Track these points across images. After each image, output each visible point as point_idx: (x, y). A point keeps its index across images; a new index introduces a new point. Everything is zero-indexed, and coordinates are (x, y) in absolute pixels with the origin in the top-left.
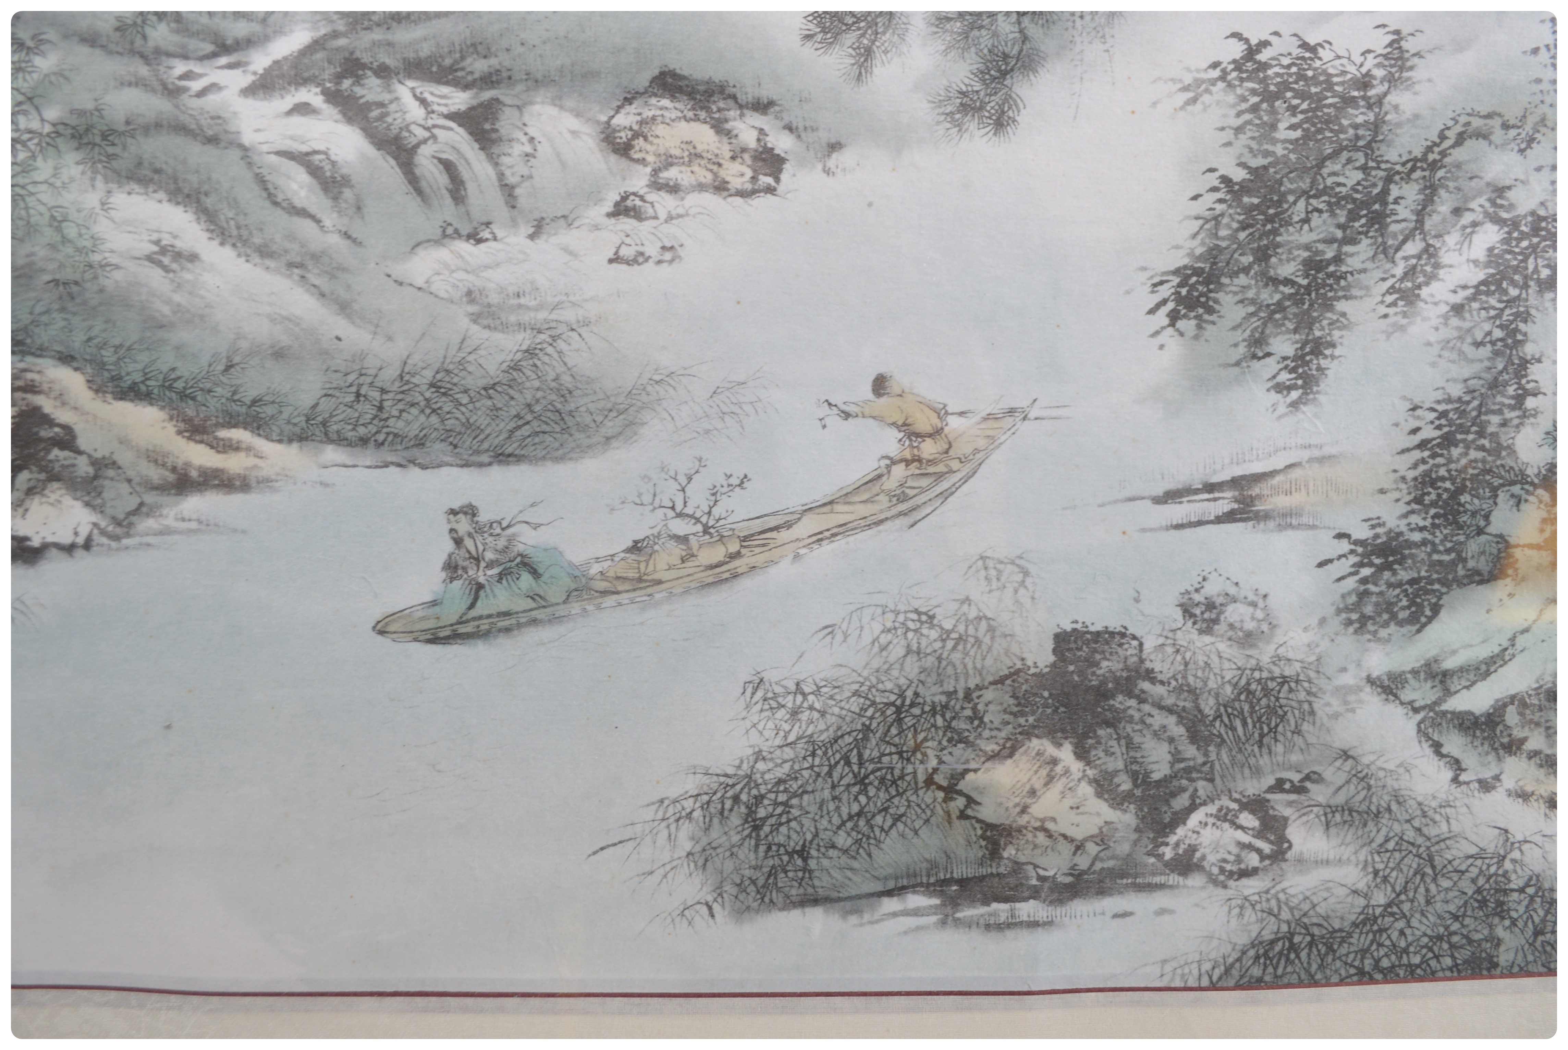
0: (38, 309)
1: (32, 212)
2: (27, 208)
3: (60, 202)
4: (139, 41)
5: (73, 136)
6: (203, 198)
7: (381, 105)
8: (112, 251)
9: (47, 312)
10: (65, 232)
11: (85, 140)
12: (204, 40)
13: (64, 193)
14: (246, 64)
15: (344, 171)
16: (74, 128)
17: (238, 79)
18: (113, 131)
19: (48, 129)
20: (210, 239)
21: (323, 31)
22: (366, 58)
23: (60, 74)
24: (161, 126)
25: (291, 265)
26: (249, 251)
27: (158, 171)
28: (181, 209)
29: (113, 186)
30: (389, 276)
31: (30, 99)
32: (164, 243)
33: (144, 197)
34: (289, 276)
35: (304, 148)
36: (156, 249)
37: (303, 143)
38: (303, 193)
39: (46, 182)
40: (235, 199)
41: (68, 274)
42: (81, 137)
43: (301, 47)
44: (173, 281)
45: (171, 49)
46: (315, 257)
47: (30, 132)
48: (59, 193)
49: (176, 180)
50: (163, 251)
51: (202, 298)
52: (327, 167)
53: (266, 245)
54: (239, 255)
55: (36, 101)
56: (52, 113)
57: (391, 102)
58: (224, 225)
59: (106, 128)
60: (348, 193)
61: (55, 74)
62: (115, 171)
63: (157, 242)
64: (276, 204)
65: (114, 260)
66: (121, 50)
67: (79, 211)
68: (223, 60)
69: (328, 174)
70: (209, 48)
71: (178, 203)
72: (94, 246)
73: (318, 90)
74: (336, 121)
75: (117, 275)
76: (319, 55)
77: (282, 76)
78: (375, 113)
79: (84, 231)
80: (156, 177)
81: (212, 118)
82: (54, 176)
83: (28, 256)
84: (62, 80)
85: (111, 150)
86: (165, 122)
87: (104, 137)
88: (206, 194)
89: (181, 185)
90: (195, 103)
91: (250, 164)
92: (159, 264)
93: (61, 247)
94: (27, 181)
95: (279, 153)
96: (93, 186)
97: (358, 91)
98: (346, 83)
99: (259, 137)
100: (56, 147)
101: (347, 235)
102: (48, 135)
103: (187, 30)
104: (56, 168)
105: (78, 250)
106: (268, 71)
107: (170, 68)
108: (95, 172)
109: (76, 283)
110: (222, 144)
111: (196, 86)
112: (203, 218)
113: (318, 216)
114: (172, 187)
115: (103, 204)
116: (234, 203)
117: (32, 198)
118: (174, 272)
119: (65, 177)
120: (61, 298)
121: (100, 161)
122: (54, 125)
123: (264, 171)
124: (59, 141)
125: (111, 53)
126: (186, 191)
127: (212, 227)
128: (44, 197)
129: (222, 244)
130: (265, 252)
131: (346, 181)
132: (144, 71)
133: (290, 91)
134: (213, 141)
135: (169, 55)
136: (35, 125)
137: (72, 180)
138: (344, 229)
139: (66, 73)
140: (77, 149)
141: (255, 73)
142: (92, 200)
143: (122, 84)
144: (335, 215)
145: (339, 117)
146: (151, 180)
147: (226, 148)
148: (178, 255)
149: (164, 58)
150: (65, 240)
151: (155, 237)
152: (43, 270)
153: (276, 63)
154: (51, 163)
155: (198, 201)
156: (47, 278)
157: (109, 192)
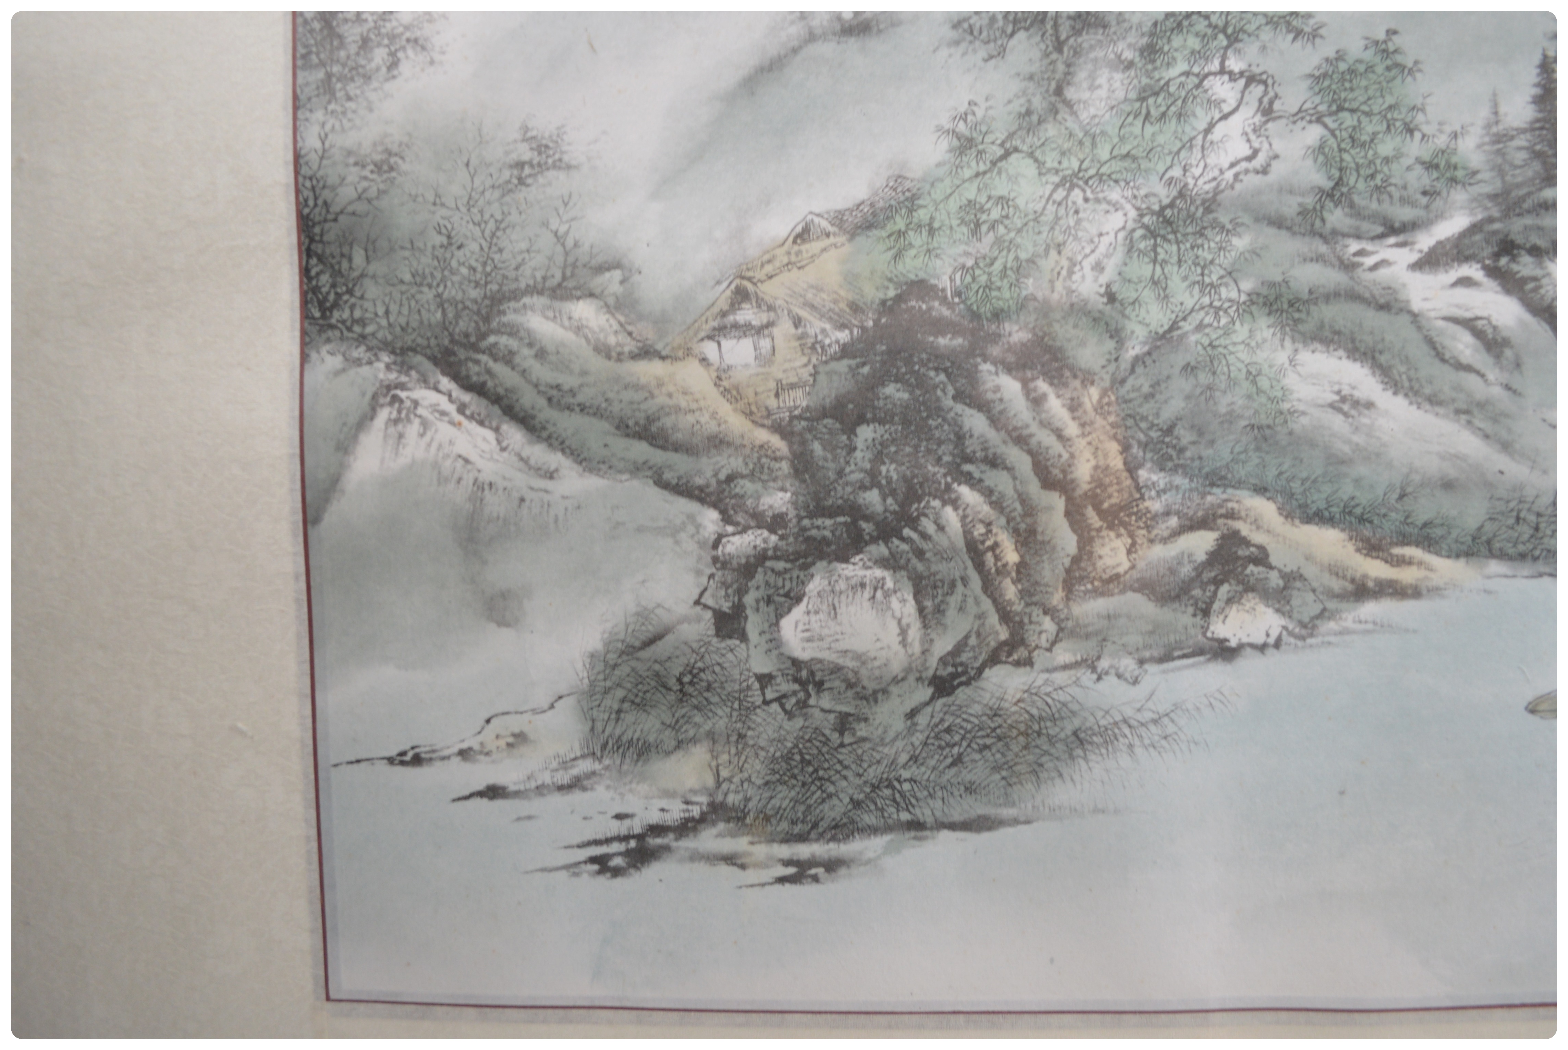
0: (1237, 449)
1: (1232, 368)
2: (1228, 366)
3: (1254, 359)
4: (1318, 223)
5: (1265, 304)
6: (1377, 355)
7: (1535, 279)
8: (1299, 400)
9: (1245, 451)
10: (1259, 384)
11: (1275, 307)
12: (1374, 223)
13: (1258, 352)
14: (1413, 243)
15: (1505, 333)
16: (1265, 297)
17: (1403, 257)
18: (1298, 300)
19: (1243, 298)
20: (1384, 390)
21: (1480, 217)
22: (1519, 240)
23: (1254, 252)
24: (1339, 295)
25: (1458, 412)
26: (1420, 400)
27: (1338, 333)
28: (1358, 365)
29: (1300, 346)
30: (1544, 420)
31: (1230, 273)
32: (1343, 393)
33: (1326, 355)
34: (1458, 421)
35: (1468, 315)
36: (1337, 398)
37: (1467, 310)
38: (1468, 352)
39: (1243, 342)
40: (1407, 357)
41: (1264, 420)
42: (1271, 304)
43: (1461, 229)
44: (1351, 425)
45: (1346, 230)
46: (1482, 405)
47: (1230, 300)
48: (1254, 352)
49: (1353, 341)
50: (1343, 400)
51: (1379, 438)
52: (1490, 331)
53: (1435, 395)
54: (1411, 403)
55: (1234, 275)
56: (1247, 285)
57: (1544, 276)
58: (1397, 378)
59: (1291, 297)
60: (1508, 353)
61: (1248, 251)
62: (1300, 333)
63: (1339, 392)
64: (1444, 360)
65: (1301, 407)
66: (1303, 231)
67: (1271, 367)
68: (1392, 240)
69: (1490, 336)
70: (1380, 230)
71: (1355, 360)
72: (1284, 395)
73: (1479, 266)
74: (1497, 292)
75: (1304, 420)
76: (1478, 237)
77: (1446, 254)
78: (1530, 286)
79: (1274, 383)
80: (1336, 338)
81: (1384, 289)
82: (1250, 337)
83: (1229, 405)
84: (1254, 257)
85: (1296, 315)
86: (1343, 292)
87: (1291, 304)
88: (1381, 353)
89: (1358, 344)
90: (1369, 276)
91: (1419, 328)
92: (1340, 410)
93: (1255, 397)
94: (1228, 342)
95: (1446, 319)
96: (1282, 346)
97: (1515, 267)
98: (1503, 261)
99: (1426, 306)
100: (1251, 313)
101: (1508, 387)
102: (1244, 303)
103: (1359, 214)
104: (1250, 331)
105: (1272, 400)
106: (1433, 251)
107: (1347, 246)
108: (1284, 334)
109: (1269, 427)
110: (1393, 311)
111: (1369, 261)
112: (1378, 372)
113: (1483, 371)
114: (1350, 346)
115: (1291, 361)
116: (1406, 360)
117: (1232, 356)
118: (1353, 417)
119: (1259, 337)
120: (1256, 438)
121: (1288, 325)
122: (1249, 295)
123: (1433, 334)
124: (1254, 308)
125: (1294, 234)
126: (1362, 350)
127: (1386, 380)
128: (1243, 356)
129: (1395, 393)
130: (1434, 401)
131: (1506, 342)
132: (1323, 248)
133: (1452, 267)
134: (1385, 307)
135: (1345, 235)
136: (1234, 295)
137: (1265, 341)
138: (1505, 382)
139: (1258, 251)
140: (1269, 314)
141: (1421, 251)
142: (1282, 357)
143: (1305, 260)
144: (1497, 370)
145: (1499, 289)
146: (1332, 341)
147: (1397, 314)
148: (1356, 403)
149: (1340, 238)
150: (1259, 391)
151: (1336, 388)
152: (1240, 417)
153: (1440, 243)
154: (1246, 327)
155: (1373, 358)
156: (1243, 423)
157: (1296, 350)
